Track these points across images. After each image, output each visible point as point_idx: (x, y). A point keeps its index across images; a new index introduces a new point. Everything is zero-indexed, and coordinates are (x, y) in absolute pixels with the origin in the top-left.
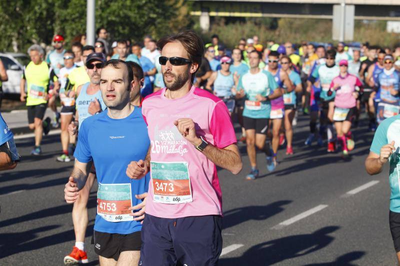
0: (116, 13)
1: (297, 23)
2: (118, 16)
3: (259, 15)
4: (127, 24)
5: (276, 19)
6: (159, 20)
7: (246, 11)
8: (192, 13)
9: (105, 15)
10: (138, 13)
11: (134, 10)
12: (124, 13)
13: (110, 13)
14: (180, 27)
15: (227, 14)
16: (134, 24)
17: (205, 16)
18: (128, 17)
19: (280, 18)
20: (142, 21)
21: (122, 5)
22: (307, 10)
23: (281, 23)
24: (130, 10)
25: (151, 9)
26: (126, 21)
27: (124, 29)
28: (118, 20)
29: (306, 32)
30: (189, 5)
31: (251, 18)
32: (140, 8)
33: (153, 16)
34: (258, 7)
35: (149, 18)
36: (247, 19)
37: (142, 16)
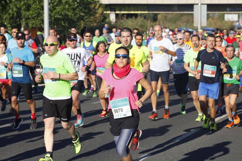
0: (60, 13)
1: (170, 16)
2: (61, 15)
3: (147, 12)
4: (67, 20)
5: (156, 15)
6: (86, 17)
7: (138, 10)
8: (105, 12)
9: (52, 14)
10: (73, 13)
11: (71, 11)
12: (64, 13)
13: (56, 13)
14: (98, 21)
15: (126, 12)
16: (71, 20)
17: (113, 13)
18: (68, 16)
19: (159, 14)
20: (76, 18)
21: (63, 8)
22: (176, 8)
23: (159, 17)
24: (68, 11)
25: (81, 10)
26: (66, 18)
27: (65, 23)
28: (61, 17)
29: (175, 22)
30: (102, 7)
31: (141, 14)
32: (74, 9)
33: (82, 14)
34: (146, 7)
35: (80, 15)
36: (139, 15)
37: (76, 14)
